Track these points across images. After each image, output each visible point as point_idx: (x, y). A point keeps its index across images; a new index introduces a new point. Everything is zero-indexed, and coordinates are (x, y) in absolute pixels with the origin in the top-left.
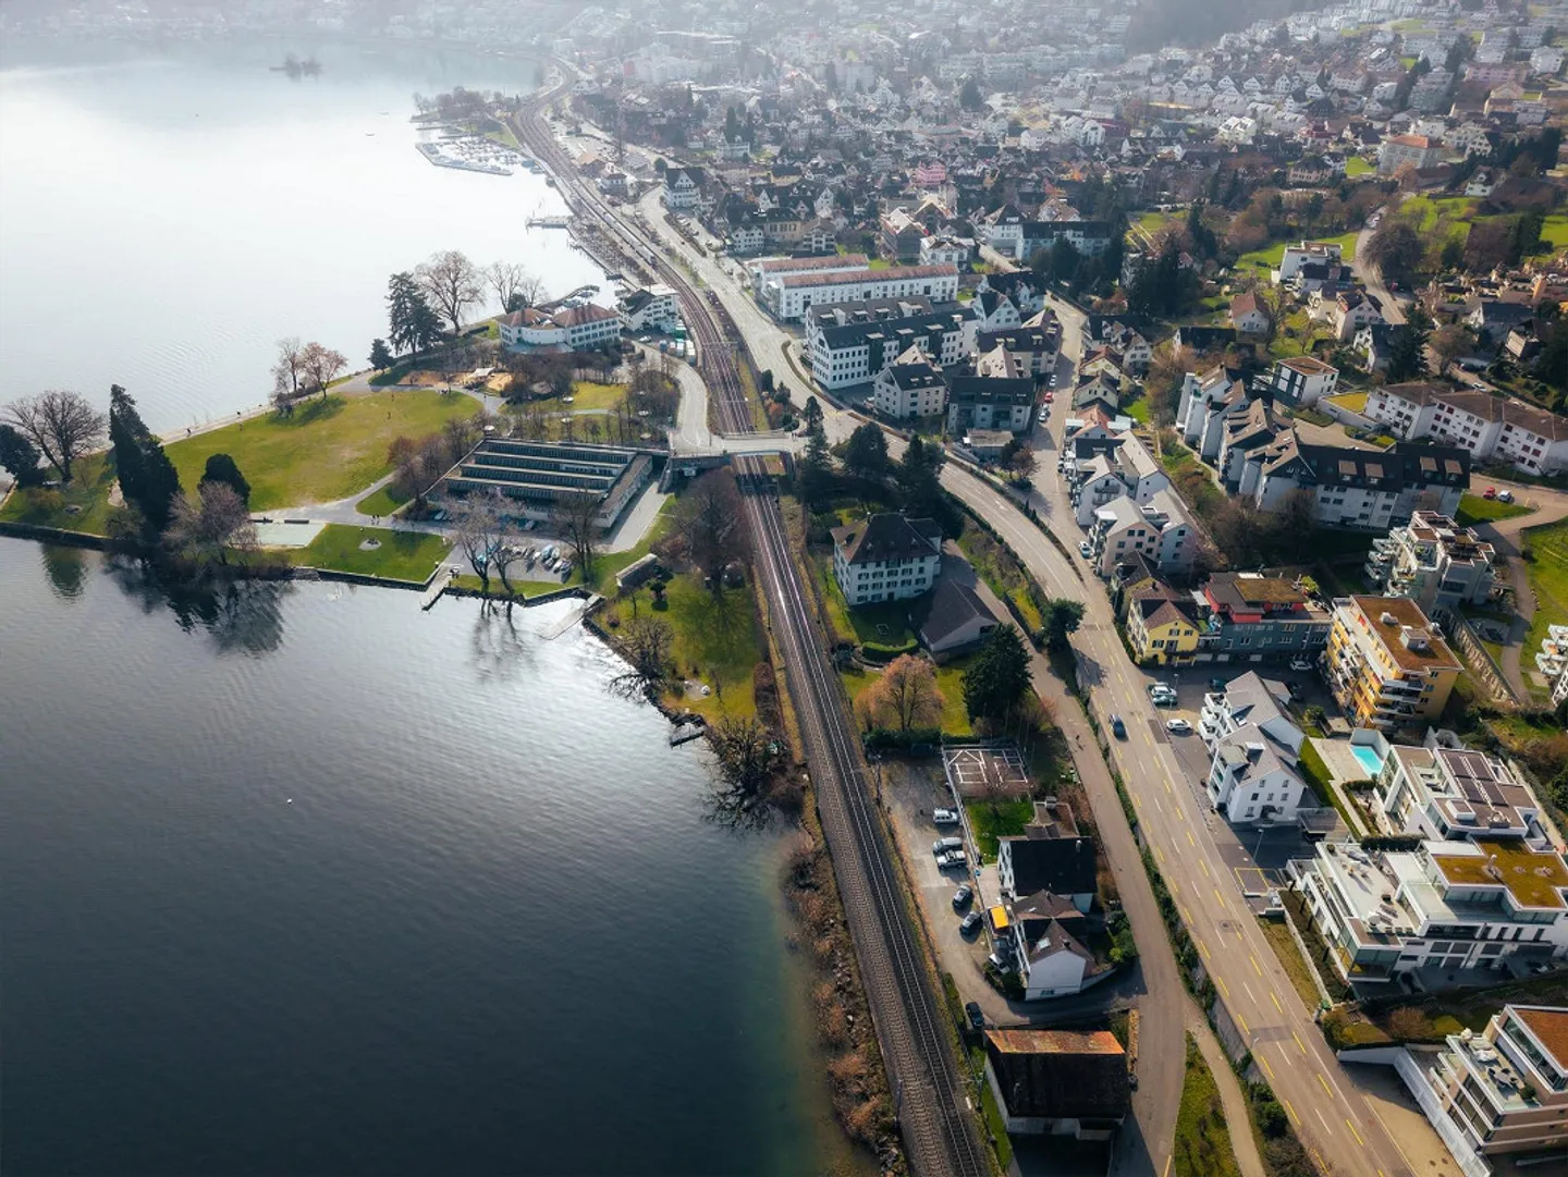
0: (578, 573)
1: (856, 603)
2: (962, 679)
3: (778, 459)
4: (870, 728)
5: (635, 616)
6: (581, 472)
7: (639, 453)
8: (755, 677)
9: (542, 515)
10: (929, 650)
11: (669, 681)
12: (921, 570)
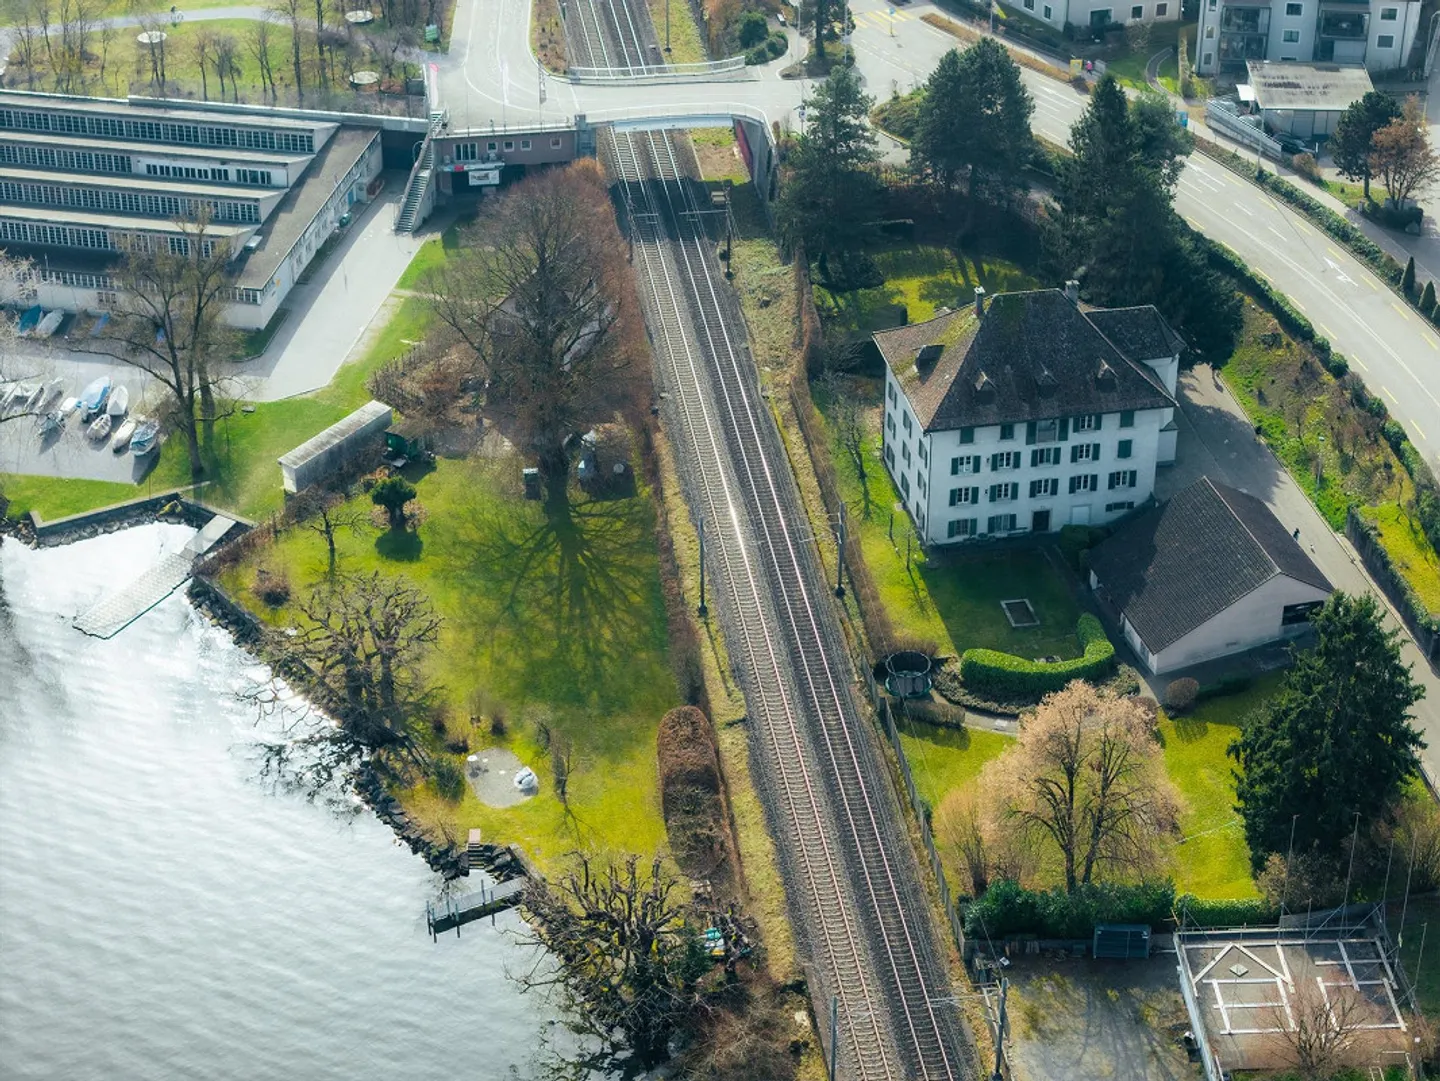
0: (176, 453)
1: (943, 538)
2: (1234, 750)
3: (728, 139)
4: (980, 886)
5: (331, 575)
6: (190, 176)
7: (345, 126)
8: (663, 748)
9: (79, 297)
10: (1145, 671)
11: (423, 753)
12: (1125, 449)
